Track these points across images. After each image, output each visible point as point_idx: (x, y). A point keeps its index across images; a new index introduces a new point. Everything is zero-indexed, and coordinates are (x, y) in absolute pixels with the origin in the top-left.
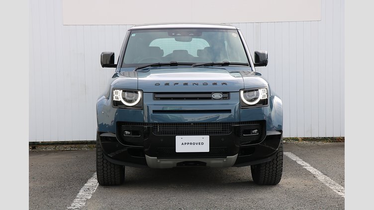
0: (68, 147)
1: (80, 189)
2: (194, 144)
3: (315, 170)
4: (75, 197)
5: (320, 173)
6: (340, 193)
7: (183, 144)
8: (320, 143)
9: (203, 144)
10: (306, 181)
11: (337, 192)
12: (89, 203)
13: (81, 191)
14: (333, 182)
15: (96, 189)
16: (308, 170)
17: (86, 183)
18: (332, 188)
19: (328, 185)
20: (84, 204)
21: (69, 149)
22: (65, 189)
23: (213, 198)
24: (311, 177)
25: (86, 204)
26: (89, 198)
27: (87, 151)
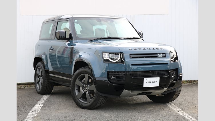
0: (23, 86)
1: (30, 111)
2: (152, 82)
4: (27, 115)
6: (179, 113)
7: (147, 82)
9: (156, 82)
11: (177, 112)
12: (35, 119)
13: (31, 112)
14: (175, 106)
15: (39, 110)
17: (33, 107)
18: (175, 110)
20: (32, 119)
21: (24, 87)
22: (21, 111)
23: (107, 116)
25: (33, 119)
26: (35, 116)
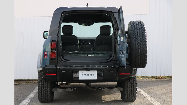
3: (146, 93)
5: (148, 95)
8: (150, 79)
10: (140, 100)
14: (154, 100)
16: (142, 93)
19: (151, 102)
24: (143, 97)
27: (25, 84)
